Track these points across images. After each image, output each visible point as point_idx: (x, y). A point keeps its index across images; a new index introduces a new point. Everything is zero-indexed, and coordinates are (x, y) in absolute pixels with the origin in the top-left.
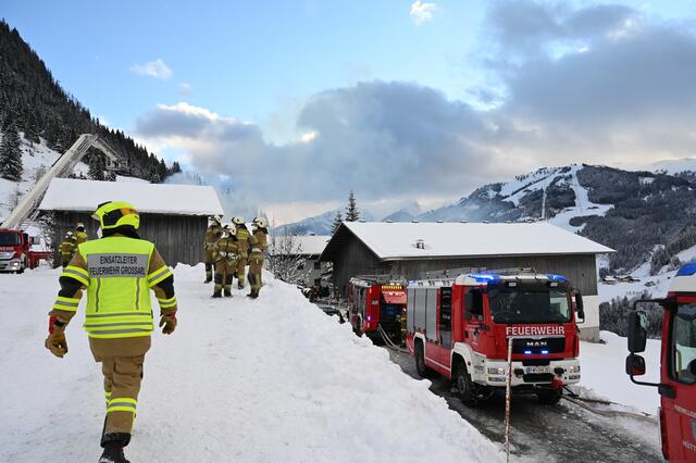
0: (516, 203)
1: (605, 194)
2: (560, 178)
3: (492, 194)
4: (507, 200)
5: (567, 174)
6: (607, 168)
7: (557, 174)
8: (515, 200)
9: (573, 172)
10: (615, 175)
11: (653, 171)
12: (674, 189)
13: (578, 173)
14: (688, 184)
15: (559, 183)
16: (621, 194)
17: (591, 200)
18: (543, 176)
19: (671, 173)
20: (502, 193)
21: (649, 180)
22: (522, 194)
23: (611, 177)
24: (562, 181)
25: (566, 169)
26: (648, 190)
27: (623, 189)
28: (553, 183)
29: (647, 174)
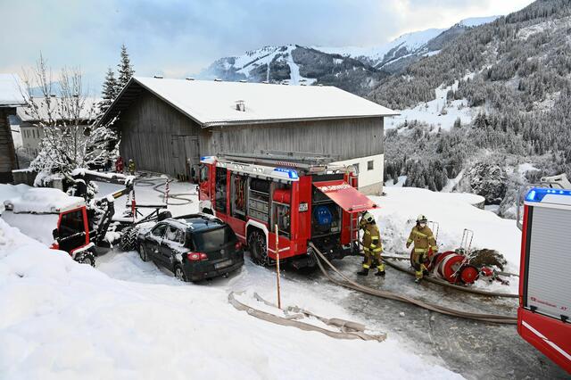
0: (247, 75)
1: (311, 70)
2: (280, 55)
3: (227, 66)
4: (240, 71)
5: (285, 53)
6: (312, 50)
7: (277, 52)
8: (246, 71)
9: (289, 51)
10: (318, 56)
11: (342, 54)
12: (354, 68)
13: (293, 52)
14: (363, 66)
15: (279, 60)
16: (322, 71)
17: (301, 75)
18: (266, 53)
19: (352, 57)
20: (236, 66)
21: (339, 61)
22: (251, 67)
23: (315, 57)
24: (281, 58)
25: (284, 49)
26: (338, 69)
27: (322, 67)
28: (274, 60)
29: (338, 56)
